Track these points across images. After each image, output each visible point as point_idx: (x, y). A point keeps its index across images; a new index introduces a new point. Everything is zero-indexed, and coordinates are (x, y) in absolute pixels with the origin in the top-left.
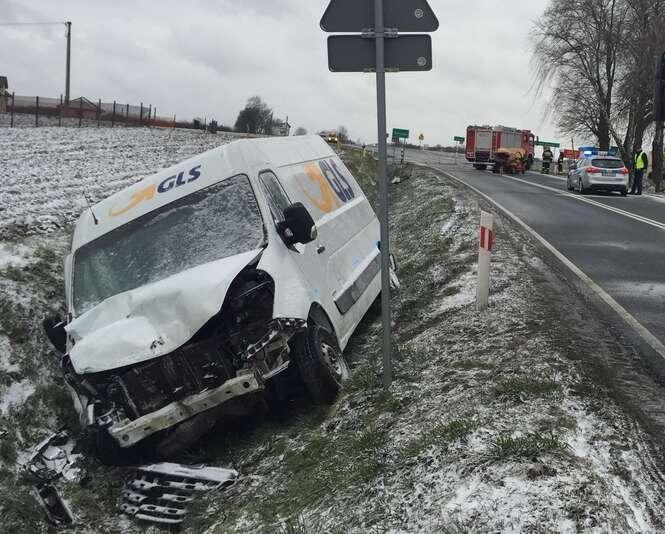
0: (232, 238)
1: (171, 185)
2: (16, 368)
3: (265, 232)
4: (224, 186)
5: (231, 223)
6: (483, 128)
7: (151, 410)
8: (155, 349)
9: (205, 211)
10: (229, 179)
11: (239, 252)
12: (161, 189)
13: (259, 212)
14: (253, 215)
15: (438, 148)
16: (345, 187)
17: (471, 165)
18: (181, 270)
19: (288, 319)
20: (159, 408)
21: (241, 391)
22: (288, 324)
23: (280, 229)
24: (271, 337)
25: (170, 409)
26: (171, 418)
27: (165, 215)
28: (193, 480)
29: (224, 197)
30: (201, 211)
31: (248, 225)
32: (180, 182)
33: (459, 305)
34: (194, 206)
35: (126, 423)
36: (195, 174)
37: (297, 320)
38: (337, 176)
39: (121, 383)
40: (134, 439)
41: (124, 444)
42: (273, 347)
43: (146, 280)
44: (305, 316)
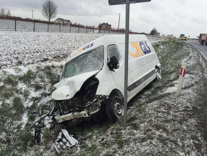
0: (94, 66)
1: (86, 48)
3: (103, 64)
4: (97, 49)
5: (95, 61)
6: (204, 34)
7: (66, 114)
8: (67, 97)
9: (90, 57)
10: (99, 47)
11: (95, 70)
12: (84, 49)
13: (103, 58)
14: (102, 59)
15: (194, 39)
16: (148, 49)
17: (200, 43)
18: (80, 73)
19: (101, 95)
20: (68, 113)
22: (101, 97)
23: (109, 64)
24: (94, 101)
25: (70, 114)
26: (70, 117)
27: (82, 56)
29: (96, 52)
30: (90, 56)
31: (99, 62)
32: (88, 47)
33: (172, 92)
34: (89, 55)
35: (59, 116)
36: (92, 45)
37: (104, 96)
38: (146, 46)
39: (60, 105)
40: (60, 121)
41: (58, 122)
42: (96, 103)
43: (73, 75)
44: (109, 94)
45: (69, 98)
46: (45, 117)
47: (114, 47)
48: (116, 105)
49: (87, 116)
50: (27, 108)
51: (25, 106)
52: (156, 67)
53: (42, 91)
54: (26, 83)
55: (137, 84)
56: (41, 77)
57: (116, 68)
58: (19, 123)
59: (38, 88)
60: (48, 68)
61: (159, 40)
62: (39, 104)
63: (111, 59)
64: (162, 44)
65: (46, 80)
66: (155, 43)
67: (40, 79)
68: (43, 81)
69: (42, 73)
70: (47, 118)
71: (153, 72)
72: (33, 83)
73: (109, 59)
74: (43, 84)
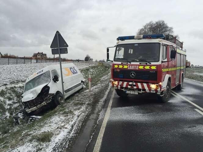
0: (46, 81)
2: (17, 101)
3: (50, 80)
4: (46, 73)
5: (46, 79)
7: (32, 108)
11: (46, 83)
12: (37, 74)
13: (50, 77)
21: (44, 105)
22: (51, 94)
23: (53, 80)
24: (48, 96)
25: (35, 107)
26: (35, 109)
28: (36, 118)
30: (42, 77)
31: (48, 79)
32: (40, 72)
35: (28, 109)
36: (42, 71)
37: (53, 93)
38: (74, 70)
39: (28, 103)
40: (29, 112)
41: (28, 113)
42: (49, 98)
44: (55, 93)
45: (33, 99)
46: (18, 113)
47: (55, 71)
48: (59, 98)
49: (45, 104)
50: (7, 109)
51: (6, 108)
52: (82, 81)
53: (12, 101)
54: (2, 97)
55: (70, 90)
56: (10, 93)
57: (58, 81)
58: (5, 116)
59: (10, 99)
60: (12, 88)
61: (90, 66)
62: (13, 107)
63: (54, 77)
64: (92, 68)
65: (13, 95)
66: (86, 68)
67: (9, 95)
68: (11, 96)
69: (9, 91)
70: (19, 114)
71: (80, 84)
72: (6, 97)
73: (53, 77)
74: (12, 97)
